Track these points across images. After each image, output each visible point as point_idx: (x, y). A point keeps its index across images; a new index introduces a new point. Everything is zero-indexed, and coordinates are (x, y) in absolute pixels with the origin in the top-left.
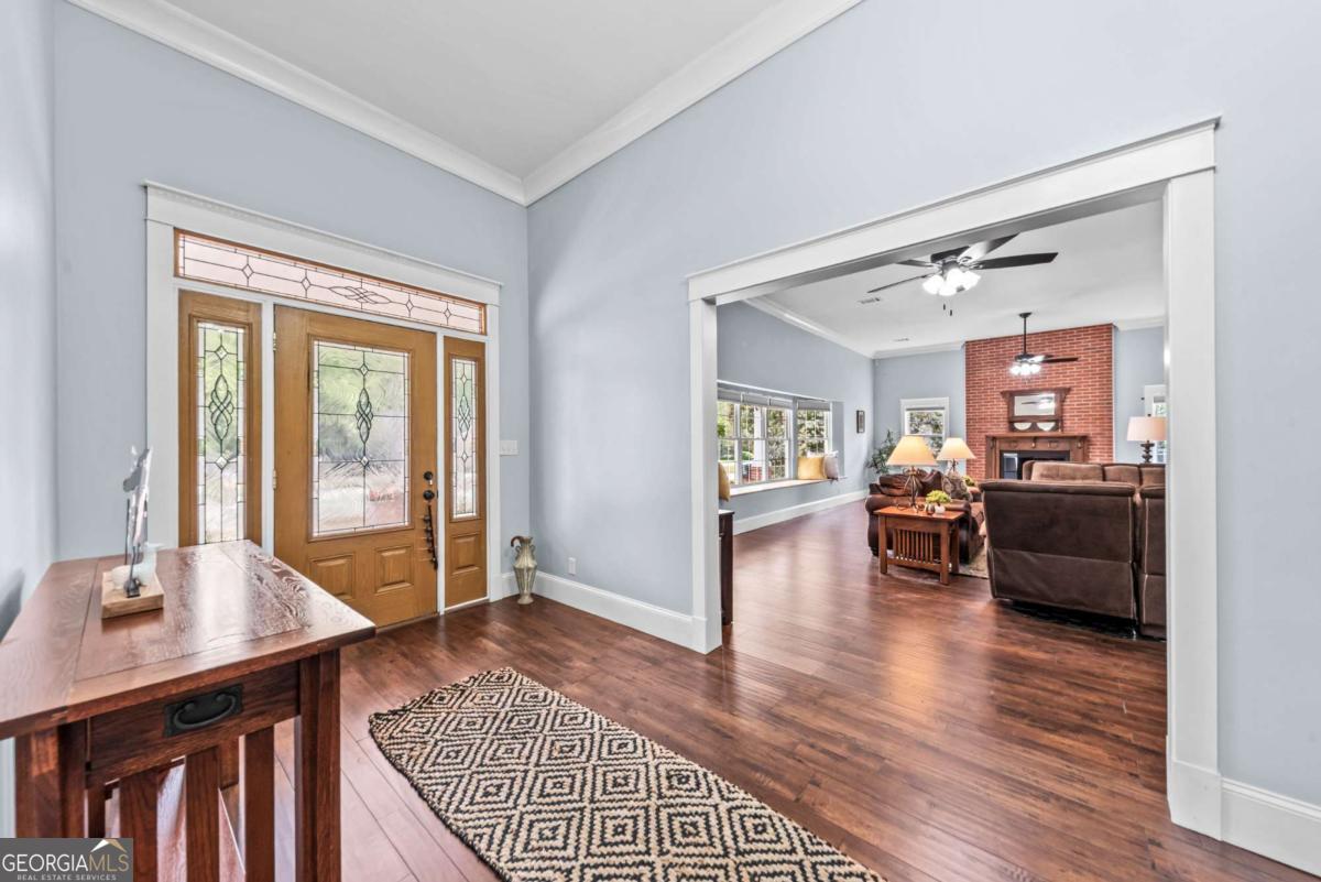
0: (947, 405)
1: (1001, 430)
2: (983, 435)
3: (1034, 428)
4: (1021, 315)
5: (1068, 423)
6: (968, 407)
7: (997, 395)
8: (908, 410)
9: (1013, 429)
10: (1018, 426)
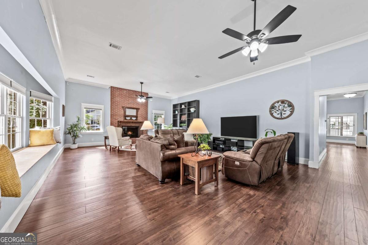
0: (103, 109)
1: (122, 119)
2: (117, 121)
3: (131, 119)
4: (140, 82)
5: (139, 118)
6: (111, 110)
7: (121, 107)
8: (85, 108)
9: (126, 119)
10: (127, 118)
